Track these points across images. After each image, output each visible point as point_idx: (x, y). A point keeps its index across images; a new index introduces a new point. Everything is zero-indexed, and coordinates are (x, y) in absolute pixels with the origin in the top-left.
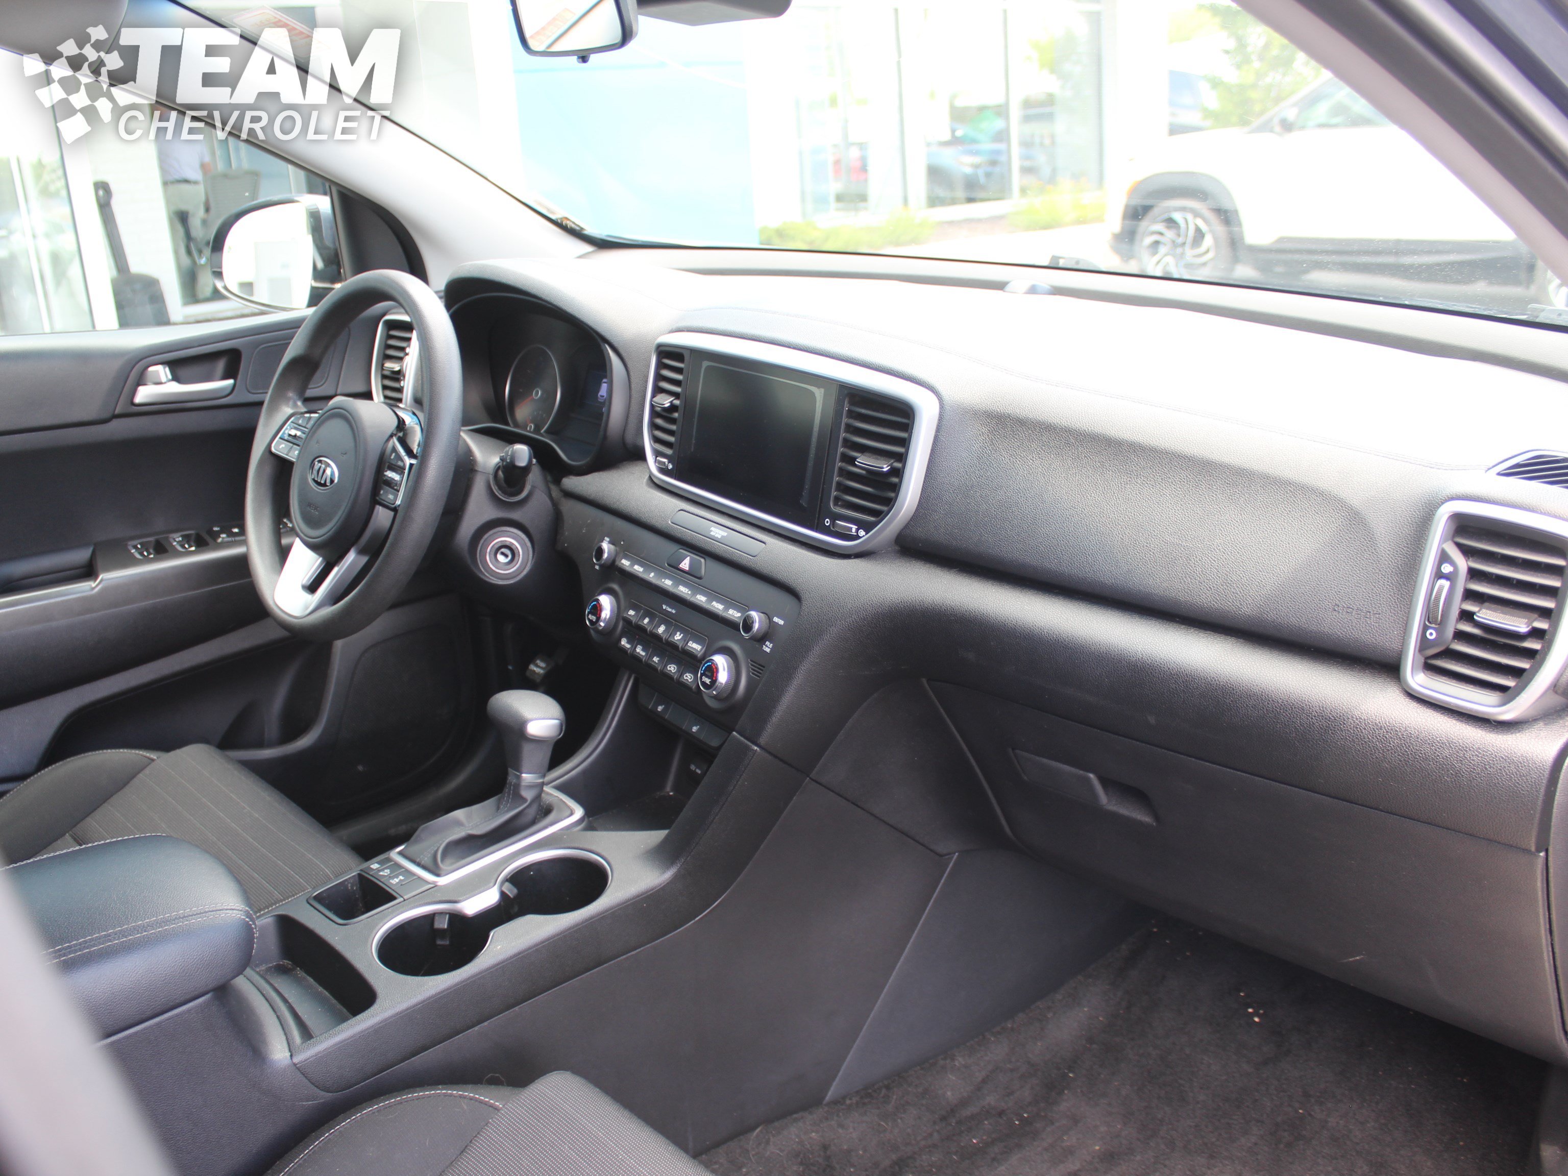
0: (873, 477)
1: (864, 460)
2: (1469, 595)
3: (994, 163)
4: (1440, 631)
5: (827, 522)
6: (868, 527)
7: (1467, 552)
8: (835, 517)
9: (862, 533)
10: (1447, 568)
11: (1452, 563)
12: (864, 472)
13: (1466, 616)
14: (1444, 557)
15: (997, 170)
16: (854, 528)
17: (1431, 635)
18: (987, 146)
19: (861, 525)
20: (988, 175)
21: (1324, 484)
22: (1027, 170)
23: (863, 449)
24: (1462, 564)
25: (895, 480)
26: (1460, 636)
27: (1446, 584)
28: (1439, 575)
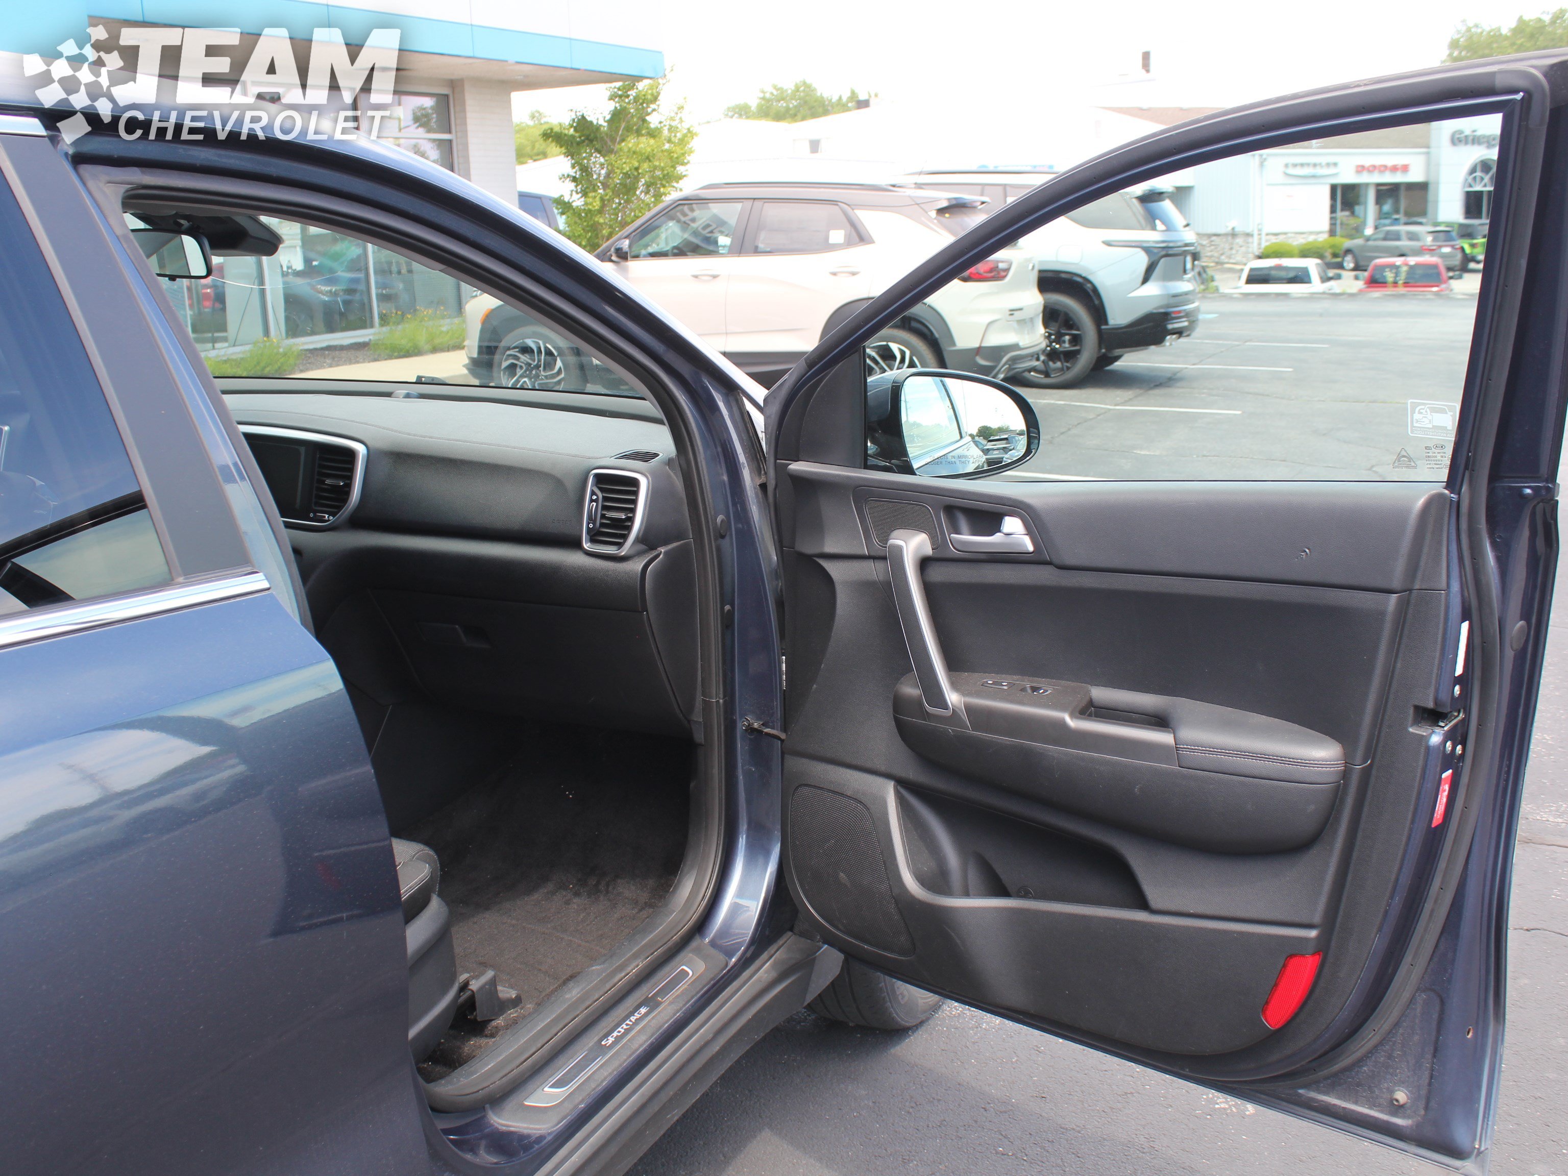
0: (335, 489)
1: (328, 481)
2: (605, 508)
3: (350, 291)
4: (594, 524)
5: (312, 515)
6: (334, 515)
7: (602, 490)
8: (315, 512)
9: (331, 518)
10: (594, 497)
11: (596, 495)
12: (329, 487)
13: (603, 516)
14: (593, 493)
15: (357, 297)
16: (327, 516)
17: (591, 526)
18: (344, 275)
19: (330, 514)
20: (346, 303)
21: (546, 469)
22: (384, 298)
23: (329, 476)
24: (600, 495)
25: (347, 489)
26: (602, 525)
27: (595, 504)
28: (592, 501)
